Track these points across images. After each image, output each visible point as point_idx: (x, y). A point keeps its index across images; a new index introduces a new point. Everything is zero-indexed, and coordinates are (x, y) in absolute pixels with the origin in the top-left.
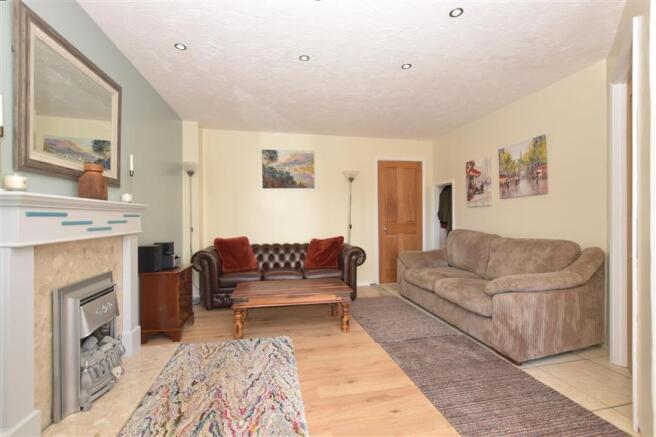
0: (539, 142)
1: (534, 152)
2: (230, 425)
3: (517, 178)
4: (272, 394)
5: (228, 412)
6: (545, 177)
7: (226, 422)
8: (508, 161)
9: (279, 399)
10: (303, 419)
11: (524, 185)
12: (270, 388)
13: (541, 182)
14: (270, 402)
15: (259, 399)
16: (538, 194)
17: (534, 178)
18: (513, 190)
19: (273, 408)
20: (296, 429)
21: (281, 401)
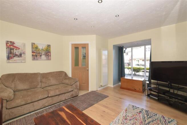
0: (49, 46)
1: (48, 48)
2: (140, 119)
3: (40, 54)
4: (126, 119)
5: (140, 122)
6: (50, 56)
7: (141, 120)
8: (37, 48)
9: (125, 117)
10: (124, 111)
11: (43, 57)
12: (125, 121)
13: (49, 57)
14: (128, 118)
15: (130, 120)
16: (49, 60)
17: (47, 55)
18: (39, 58)
19: (128, 116)
20: (126, 110)
21: (125, 116)
